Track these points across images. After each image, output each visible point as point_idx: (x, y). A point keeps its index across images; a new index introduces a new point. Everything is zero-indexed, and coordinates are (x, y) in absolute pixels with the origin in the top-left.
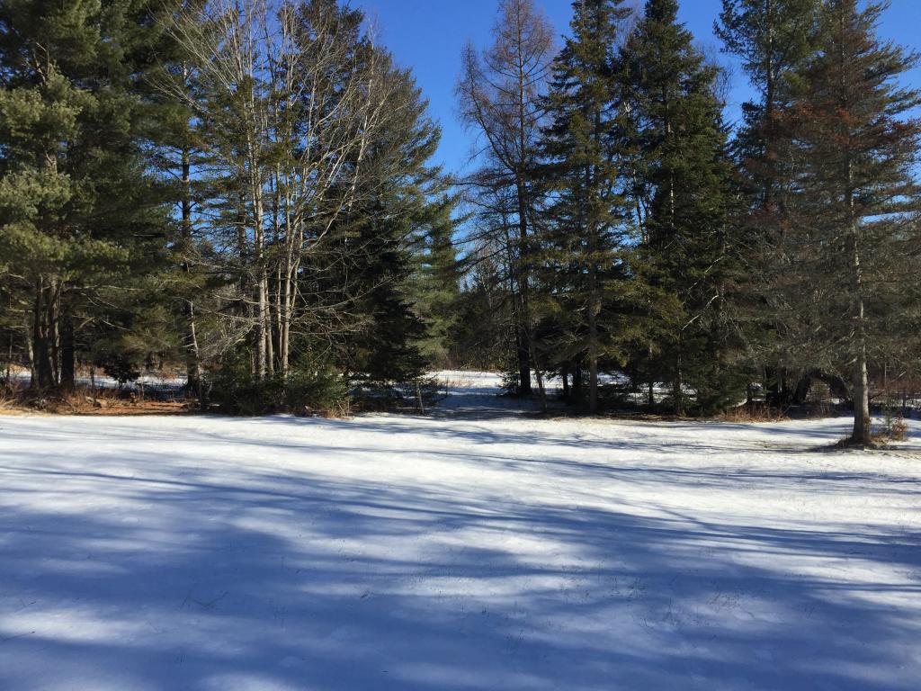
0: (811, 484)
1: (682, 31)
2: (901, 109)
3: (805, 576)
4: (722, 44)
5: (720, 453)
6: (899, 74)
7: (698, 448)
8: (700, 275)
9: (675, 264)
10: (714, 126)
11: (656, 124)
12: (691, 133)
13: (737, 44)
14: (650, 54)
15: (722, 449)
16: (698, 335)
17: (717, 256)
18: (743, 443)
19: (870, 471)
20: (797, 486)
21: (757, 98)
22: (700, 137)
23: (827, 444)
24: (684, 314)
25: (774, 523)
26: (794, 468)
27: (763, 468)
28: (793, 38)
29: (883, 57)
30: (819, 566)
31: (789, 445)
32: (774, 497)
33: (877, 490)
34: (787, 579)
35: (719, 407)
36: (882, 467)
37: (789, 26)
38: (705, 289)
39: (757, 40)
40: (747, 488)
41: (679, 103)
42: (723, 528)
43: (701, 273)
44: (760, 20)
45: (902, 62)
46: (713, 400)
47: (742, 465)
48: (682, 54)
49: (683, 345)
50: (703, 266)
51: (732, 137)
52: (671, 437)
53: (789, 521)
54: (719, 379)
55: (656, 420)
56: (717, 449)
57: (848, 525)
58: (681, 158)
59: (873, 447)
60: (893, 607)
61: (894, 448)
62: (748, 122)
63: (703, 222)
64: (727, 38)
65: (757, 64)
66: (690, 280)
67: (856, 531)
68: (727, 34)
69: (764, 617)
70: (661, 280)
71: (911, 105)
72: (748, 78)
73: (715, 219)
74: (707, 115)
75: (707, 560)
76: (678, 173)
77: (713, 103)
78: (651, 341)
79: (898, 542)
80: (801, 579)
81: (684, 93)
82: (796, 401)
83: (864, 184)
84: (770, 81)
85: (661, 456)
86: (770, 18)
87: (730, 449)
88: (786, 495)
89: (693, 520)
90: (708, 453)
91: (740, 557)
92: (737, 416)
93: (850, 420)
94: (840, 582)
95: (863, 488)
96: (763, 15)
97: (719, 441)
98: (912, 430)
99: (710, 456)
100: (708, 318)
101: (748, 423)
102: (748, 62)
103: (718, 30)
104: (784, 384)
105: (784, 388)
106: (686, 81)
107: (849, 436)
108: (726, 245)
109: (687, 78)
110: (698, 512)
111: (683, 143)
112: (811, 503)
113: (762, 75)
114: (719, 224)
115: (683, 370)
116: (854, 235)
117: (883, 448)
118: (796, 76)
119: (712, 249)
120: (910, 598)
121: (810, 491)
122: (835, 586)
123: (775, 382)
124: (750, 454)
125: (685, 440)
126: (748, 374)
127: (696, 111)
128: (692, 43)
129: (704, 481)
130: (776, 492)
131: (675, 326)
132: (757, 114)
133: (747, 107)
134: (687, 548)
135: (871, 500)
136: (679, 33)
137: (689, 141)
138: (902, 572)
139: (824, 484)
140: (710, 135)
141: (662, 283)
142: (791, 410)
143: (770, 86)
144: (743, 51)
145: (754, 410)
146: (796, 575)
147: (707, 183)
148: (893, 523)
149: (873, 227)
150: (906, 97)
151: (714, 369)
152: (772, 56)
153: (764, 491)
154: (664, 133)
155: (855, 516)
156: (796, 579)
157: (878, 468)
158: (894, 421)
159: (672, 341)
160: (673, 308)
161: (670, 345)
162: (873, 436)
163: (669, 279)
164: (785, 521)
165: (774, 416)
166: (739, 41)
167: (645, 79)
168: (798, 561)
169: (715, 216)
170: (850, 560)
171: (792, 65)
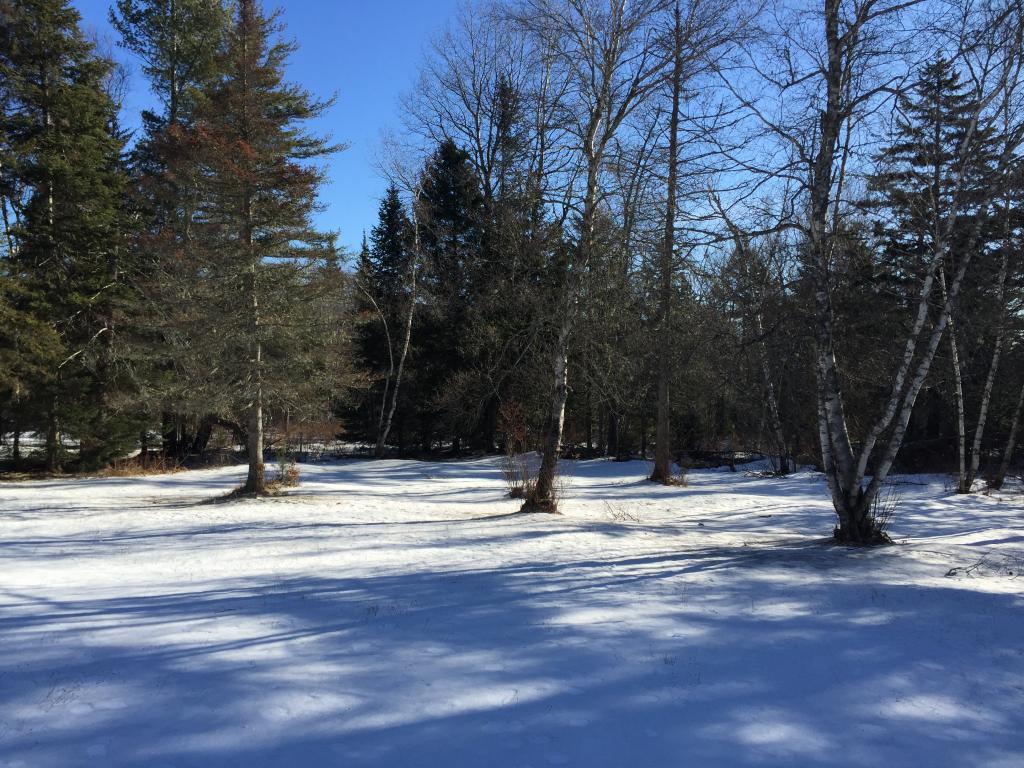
0: (196, 540)
1: (68, 7)
2: (307, 155)
3: (165, 646)
4: (119, 37)
5: (98, 514)
6: (306, 120)
7: (71, 510)
8: (83, 302)
9: (52, 286)
10: (107, 129)
11: (31, 111)
12: (77, 130)
13: (137, 42)
14: (24, 23)
15: (102, 509)
16: (81, 375)
17: (108, 281)
18: (129, 501)
19: (259, 520)
20: (181, 545)
21: (160, 110)
22: (87, 138)
23: (222, 495)
24: (63, 349)
25: (144, 589)
26: (181, 524)
27: (145, 528)
28: (199, 53)
29: (291, 98)
30: (184, 631)
31: (181, 498)
32: (151, 560)
33: (262, 540)
34: (145, 653)
35: (104, 459)
36: (271, 514)
37: (196, 38)
38: (91, 320)
39: (161, 44)
40: (122, 552)
41: (61, 91)
42: (81, 605)
43: (86, 299)
44: (164, 23)
45: (308, 108)
46: (97, 451)
47: (121, 527)
48: (67, 34)
49: (61, 386)
50: (90, 292)
51: (130, 146)
52: (39, 499)
53: (163, 585)
54: (106, 426)
55: (21, 479)
56: (95, 509)
57: (225, 580)
58: (63, 158)
59: (266, 495)
60: (251, 662)
61: (285, 494)
62: (149, 133)
63: (91, 240)
64: (125, 32)
65: (160, 71)
66: (71, 308)
67: (232, 586)
68: (125, 27)
69: (107, 705)
70: (32, 304)
71: (316, 153)
72: (148, 84)
73: (104, 238)
74: (98, 114)
75: (48, 649)
76: (59, 176)
77: (105, 101)
78: (17, 379)
79: (271, 592)
80: (162, 650)
81: (69, 81)
82: (195, 450)
83: (264, 223)
84: (174, 92)
85: (17, 524)
86: (175, 23)
87: (112, 509)
88: (166, 556)
89: (43, 601)
90: (83, 516)
91: (93, 637)
92: (126, 470)
93: (244, 468)
94: (203, 645)
95: (248, 538)
96: (167, 18)
97: (98, 501)
98: (305, 475)
99: (83, 520)
100: (94, 355)
101: (139, 477)
102: (150, 66)
103: (115, 19)
104: (184, 430)
105: (184, 435)
106: (71, 68)
107: (243, 484)
108: (119, 270)
109: (74, 64)
110: (51, 590)
111: (67, 140)
112: (192, 562)
113: (165, 84)
114: (111, 245)
115: (60, 415)
116: (253, 275)
117: (275, 495)
118: (202, 95)
119: (100, 273)
120: (270, 650)
121: (193, 548)
122: (195, 652)
123: (172, 429)
124: (134, 512)
125: (54, 502)
126: (142, 420)
127: (83, 107)
128: (78, 24)
129: (70, 550)
130: (155, 553)
131: (50, 362)
132: (159, 127)
133: (148, 116)
134: (27, 637)
135: (253, 551)
136: (63, 8)
137: (75, 140)
138: (268, 623)
139: (209, 538)
140: (101, 139)
141: (34, 308)
142: (190, 459)
143: (174, 99)
144: (144, 51)
145: (147, 462)
146: (156, 647)
147: (97, 195)
148: (271, 572)
149: (272, 268)
150: (311, 145)
151: (100, 414)
152: (176, 66)
153: (141, 554)
154: (41, 123)
155: (235, 570)
156: (154, 652)
157: (267, 516)
158: (288, 466)
159: (46, 381)
160: (48, 341)
161: (44, 386)
162: (267, 483)
163: (44, 304)
164: (158, 586)
165: (170, 467)
166: (139, 39)
167: (16, 51)
168: (160, 629)
169: (105, 235)
170: (219, 619)
171: (198, 82)
